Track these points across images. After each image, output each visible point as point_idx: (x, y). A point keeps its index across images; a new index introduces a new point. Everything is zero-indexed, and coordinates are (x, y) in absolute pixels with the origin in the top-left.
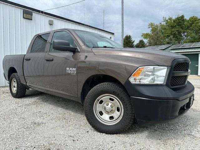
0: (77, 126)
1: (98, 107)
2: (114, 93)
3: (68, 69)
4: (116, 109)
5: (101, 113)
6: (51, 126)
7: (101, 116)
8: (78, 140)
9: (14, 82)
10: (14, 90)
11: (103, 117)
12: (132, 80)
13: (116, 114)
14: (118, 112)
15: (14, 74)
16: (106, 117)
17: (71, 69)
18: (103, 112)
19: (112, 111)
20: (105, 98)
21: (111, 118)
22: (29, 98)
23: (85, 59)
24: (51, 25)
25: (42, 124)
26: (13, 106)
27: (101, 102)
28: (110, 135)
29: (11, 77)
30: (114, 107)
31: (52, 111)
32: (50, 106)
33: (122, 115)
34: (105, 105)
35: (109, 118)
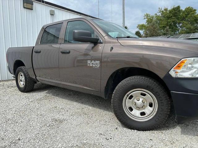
0: (102, 122)
1: (127, 103)
2: (147, 88)
3: (89, 62)
4: (148, 104)
5: (131, 109)
6: (75, 123)
7: (131, 112)
8: (111, 138)
9: (20, 76)
11: (133, 112)
12: (172, 73)
13: (148, 110)
14: (151, 108)
15: (20, 67)
17: (93, 62)
18: (133, 108)
19: (143, 107)
20: (136, 93)
21: (143, 114)
22: (37, 92)
23: (111, 51)
24: (53, 16)
25: (63, 121)
26: (24, 102)
27: (131, 97)
28: (142, 132)
29: (17, 71)
30: (146, 102)
31: (68, 106)
32: (64, 100)
33: (156, 110)
34: (136, 101)
35: (140, 114)
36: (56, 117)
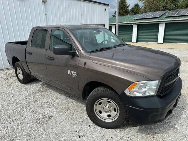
0: (81, 120)
1: (98, 108)
2: (111, 98)
3: (69, 71)
4: (113, 110)
5: (100, 112)
6: (59, 119)
7: (101, 115)
8: (83, 136)
9: (19, 70)
10: (21, 76)
11: (102, 115)
12: (127, 92)
13: (113, 114)
14: (115, 112)
16: (104, 115)
17: (72, 72)
18: (102, 111)
19: (109, 111)
20: (104, 100)
21: (109, 116)
23: (84, 66)
24: (45, 3)
25: (51, 118)
26: (23, 95)
27: (100, 104)
28: (108, 129)
29: (15, 65)
30: (111, 108)
33: (119, 115)
34: (104, 106)
35: (107, 116)
36: (46, 114)
